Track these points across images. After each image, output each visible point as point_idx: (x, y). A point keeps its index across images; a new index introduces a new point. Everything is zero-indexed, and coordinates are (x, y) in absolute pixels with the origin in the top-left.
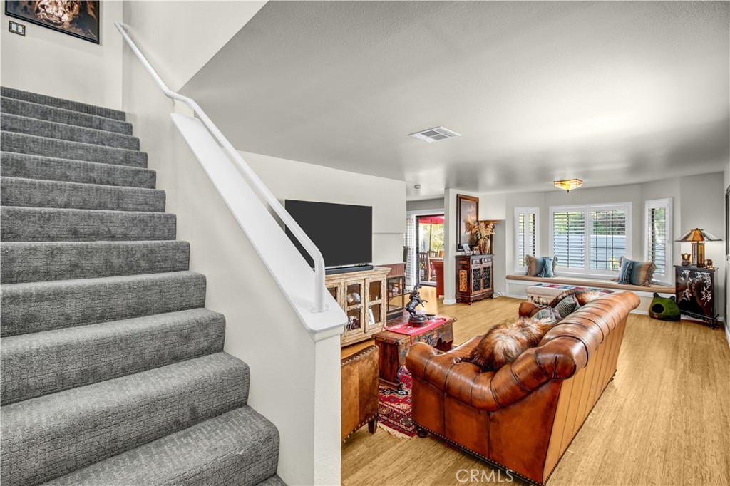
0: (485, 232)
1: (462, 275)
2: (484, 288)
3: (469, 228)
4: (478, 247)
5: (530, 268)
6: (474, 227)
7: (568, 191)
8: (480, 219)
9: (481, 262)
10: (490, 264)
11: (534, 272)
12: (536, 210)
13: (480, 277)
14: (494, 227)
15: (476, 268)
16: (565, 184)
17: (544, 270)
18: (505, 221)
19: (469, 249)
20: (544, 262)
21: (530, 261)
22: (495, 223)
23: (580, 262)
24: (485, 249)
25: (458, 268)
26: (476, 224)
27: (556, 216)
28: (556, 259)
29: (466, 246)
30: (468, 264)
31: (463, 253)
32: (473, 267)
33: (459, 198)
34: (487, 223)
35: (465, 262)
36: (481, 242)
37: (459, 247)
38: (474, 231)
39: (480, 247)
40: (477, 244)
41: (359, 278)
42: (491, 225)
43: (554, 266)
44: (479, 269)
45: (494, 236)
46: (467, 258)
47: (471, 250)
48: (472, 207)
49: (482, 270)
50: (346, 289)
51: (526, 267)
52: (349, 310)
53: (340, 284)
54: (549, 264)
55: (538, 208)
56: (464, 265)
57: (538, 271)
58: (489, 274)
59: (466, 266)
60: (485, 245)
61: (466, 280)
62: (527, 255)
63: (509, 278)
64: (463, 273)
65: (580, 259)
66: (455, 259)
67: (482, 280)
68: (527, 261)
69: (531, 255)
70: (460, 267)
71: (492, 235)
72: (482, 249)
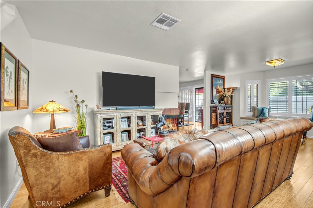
0: (228, 94)
1: (213, 116)
2: (227, 123)
3: (218, 92)
4: (223, 102)
5: (254, 113)
6: (222, 91)
7: (275, 67)
8: (225, 88)
9: (224, 109)
10: (230, 111)
11: (256, 115)
12: (259, 82)
13: (224, 117)
14: (233, 92)
15: (221, 112)
16: (272, 63)
17: (262, 114)
18: (240, 88)
19: (218, 102)
20: (263, 110)
21: (253, 109)
22: (234, 89)
23: (286, 110)
24: (227, 103)
25: (211, 112)
26: (223, 90)
27: (271, 85)
28: (270, 108)
29: (216, 101)
30: (216, 110)
31: (214, 105)
32: (219, 112)
33: (213, 76)
34: (229, 89)
35: (215, 109)
36: (225, 99)
37: (212, 102)
38: (221, 93)
39: (224, 102)
40: (223, 100)
41: (144, 113)
42: (231, 90)
43: (269, 112)
44: (223, 113)
45: (233, 96)
46: (216, 107)
47: (219, 103)
48: (221, 81)
49: (225, 114)
50: (136, 118)
51: (252, 112)
52: (138, 128)
53: (132, 115)
54: (266, 111)
55: (260, 81)
56: (214, 110)
57: (259, 114)
58: (230, 116)
59: (215, 111)
60: (227, 100)
61: (215, 118)
62: (253, 106)
63: (242, 118)
64: (214, 114)
65: (286, 108)
66: (210, 107)
67: (225, 119)
68: (252, 109)
69: (255, 106)
70: (212, 111)
71: (232, 95)
72: (226, 103)
